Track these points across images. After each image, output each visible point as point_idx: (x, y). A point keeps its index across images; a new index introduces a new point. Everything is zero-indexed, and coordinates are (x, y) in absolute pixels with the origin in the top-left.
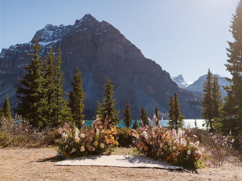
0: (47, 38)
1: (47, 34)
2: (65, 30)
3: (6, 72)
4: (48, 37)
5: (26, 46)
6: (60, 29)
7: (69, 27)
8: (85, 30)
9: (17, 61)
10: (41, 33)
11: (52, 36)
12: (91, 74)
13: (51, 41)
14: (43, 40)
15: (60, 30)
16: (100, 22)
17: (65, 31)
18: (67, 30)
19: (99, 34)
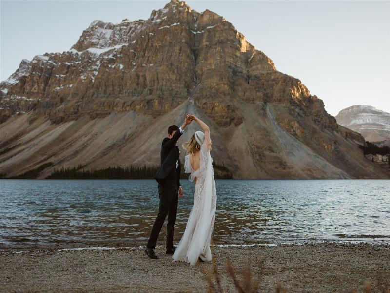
0: (102, 42)
1: (102, 35)
2: (132, 27)
3: (35, 99)
4: (104, 39)
5: (67, 56)
6: (124, 25)
7: (140, 22)
8: (175, 26)
9: (53, 80)
10: (92, 32)
11: (110, 38)
12: (191, 101)
13: (109, 46)
14: (95, 45)
15: (125, 27)
16: (198, 13)
17: (133, 29)
18: (136, 28)
19: (199, 32)
